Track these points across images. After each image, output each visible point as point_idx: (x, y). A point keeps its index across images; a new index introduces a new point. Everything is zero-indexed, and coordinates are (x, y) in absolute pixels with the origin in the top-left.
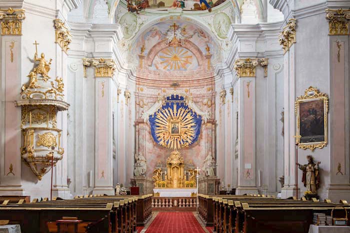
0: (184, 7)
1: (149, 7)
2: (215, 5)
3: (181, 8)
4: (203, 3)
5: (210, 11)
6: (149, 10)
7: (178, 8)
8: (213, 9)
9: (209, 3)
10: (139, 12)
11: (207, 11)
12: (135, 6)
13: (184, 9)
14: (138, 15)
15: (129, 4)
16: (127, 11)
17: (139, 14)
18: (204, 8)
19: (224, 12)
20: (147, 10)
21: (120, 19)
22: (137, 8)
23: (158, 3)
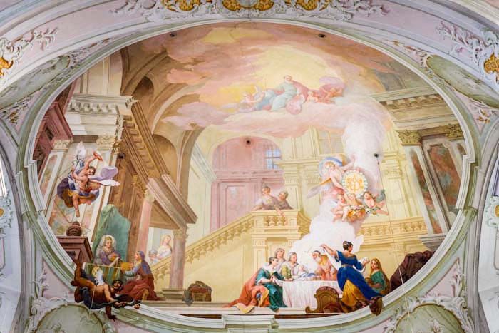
0: (282, 304)
1: (152, 297)
2: (395, 283)
3: (268, 311)
4: (348, 283)
5: (377, 309)
6: (153, 308)
7: (258, 310)
8: (387, 300)
9: (372, 280)
10: (114, 311)
11: (366, 311)
12: (101, 285)
13: (282, 311)
14: (109, 324)
15: (83, 274)
16: (72, 299)
17: (113, 318)
18: (353, 304)
19: (429, 299)
20: (146, 309)
21: (38, 318)
22: (108, 295)
23: (186, 286)
